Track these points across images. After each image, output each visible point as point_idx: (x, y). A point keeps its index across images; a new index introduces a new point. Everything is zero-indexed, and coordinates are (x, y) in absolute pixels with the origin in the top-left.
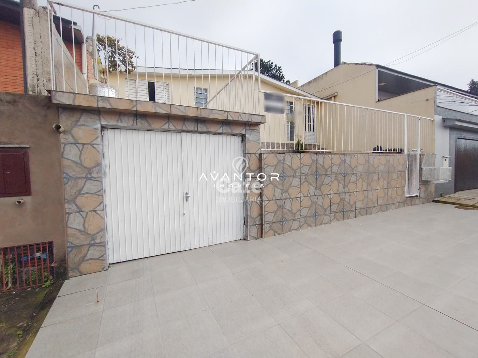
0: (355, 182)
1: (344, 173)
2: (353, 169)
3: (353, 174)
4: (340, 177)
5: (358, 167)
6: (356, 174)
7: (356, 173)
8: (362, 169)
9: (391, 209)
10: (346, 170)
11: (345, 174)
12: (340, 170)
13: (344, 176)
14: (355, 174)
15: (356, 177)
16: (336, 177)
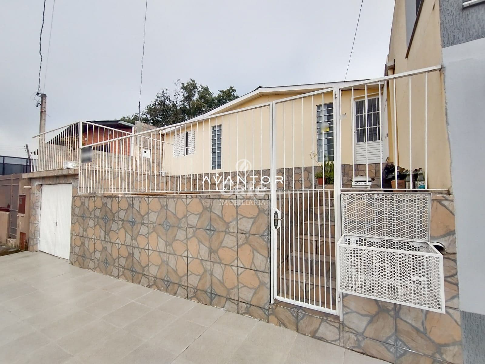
0: (146, 236)
1: (131, 220)
2: (143, 217)
3: (143, 224)
4: (128, 225)
5: (150, 215)
6: (147, 225)
7: (147, 223)
8: (156, 218)
9: (223, 307)
10: (134, 217)
11: (132, 222)
12: (128, 216)
13: (131, 224)
14: (145, 224)
15: (147, 228)
16: (122, 224)
